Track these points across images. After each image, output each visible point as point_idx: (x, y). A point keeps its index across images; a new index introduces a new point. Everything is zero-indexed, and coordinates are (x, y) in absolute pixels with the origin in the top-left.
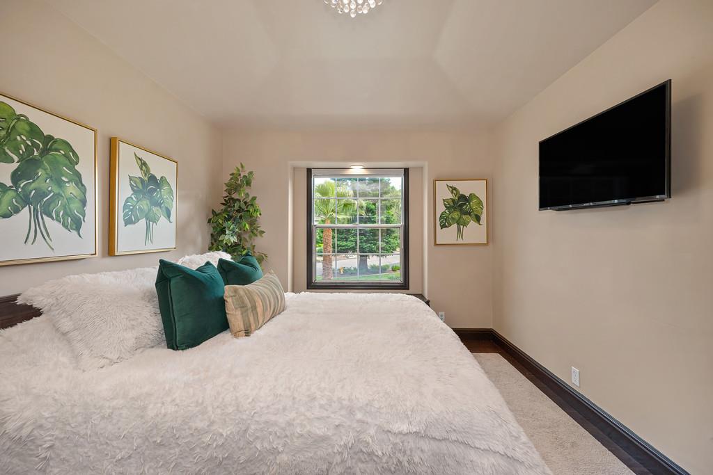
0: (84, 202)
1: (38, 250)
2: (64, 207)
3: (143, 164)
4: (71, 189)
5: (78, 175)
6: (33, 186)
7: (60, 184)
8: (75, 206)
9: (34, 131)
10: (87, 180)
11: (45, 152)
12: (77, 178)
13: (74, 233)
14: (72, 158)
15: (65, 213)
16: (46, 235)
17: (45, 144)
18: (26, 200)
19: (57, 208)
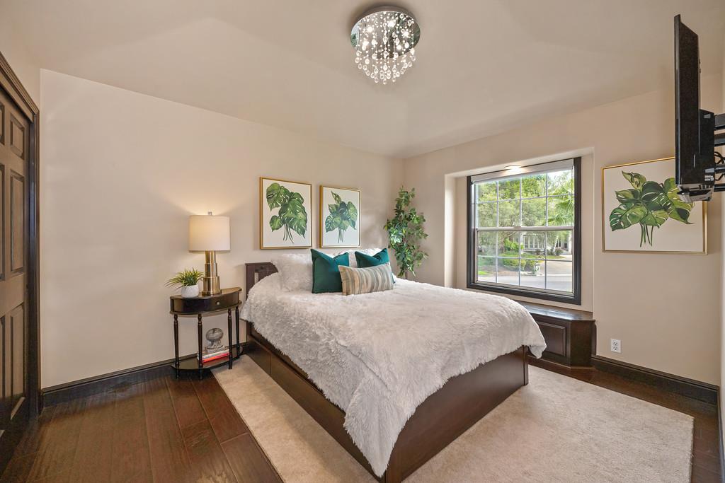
0: (306, 221)
1: (288, 243)
2: (298, 224)
3: (337, 197)
4: (301, 215)
5: (303, 208)
6: (285, 216)
7: (296, 213)
8: (302, 223)
9: (286, 191)
10: (308, 210)
11: (290, 200)
12: (303, 210)
13: (302, 236)
14: (301, 201)
15: (298, 227)
16: (291, 237)
17: (290, 196)
18: (284, 222)
19: (295, 224)
